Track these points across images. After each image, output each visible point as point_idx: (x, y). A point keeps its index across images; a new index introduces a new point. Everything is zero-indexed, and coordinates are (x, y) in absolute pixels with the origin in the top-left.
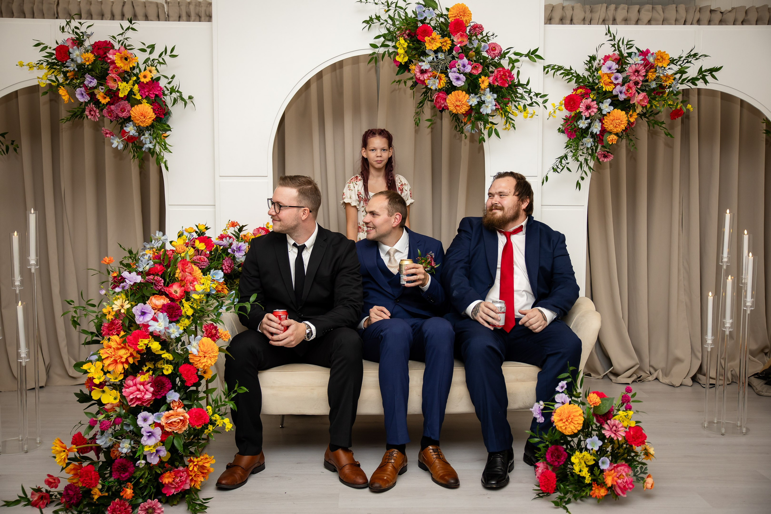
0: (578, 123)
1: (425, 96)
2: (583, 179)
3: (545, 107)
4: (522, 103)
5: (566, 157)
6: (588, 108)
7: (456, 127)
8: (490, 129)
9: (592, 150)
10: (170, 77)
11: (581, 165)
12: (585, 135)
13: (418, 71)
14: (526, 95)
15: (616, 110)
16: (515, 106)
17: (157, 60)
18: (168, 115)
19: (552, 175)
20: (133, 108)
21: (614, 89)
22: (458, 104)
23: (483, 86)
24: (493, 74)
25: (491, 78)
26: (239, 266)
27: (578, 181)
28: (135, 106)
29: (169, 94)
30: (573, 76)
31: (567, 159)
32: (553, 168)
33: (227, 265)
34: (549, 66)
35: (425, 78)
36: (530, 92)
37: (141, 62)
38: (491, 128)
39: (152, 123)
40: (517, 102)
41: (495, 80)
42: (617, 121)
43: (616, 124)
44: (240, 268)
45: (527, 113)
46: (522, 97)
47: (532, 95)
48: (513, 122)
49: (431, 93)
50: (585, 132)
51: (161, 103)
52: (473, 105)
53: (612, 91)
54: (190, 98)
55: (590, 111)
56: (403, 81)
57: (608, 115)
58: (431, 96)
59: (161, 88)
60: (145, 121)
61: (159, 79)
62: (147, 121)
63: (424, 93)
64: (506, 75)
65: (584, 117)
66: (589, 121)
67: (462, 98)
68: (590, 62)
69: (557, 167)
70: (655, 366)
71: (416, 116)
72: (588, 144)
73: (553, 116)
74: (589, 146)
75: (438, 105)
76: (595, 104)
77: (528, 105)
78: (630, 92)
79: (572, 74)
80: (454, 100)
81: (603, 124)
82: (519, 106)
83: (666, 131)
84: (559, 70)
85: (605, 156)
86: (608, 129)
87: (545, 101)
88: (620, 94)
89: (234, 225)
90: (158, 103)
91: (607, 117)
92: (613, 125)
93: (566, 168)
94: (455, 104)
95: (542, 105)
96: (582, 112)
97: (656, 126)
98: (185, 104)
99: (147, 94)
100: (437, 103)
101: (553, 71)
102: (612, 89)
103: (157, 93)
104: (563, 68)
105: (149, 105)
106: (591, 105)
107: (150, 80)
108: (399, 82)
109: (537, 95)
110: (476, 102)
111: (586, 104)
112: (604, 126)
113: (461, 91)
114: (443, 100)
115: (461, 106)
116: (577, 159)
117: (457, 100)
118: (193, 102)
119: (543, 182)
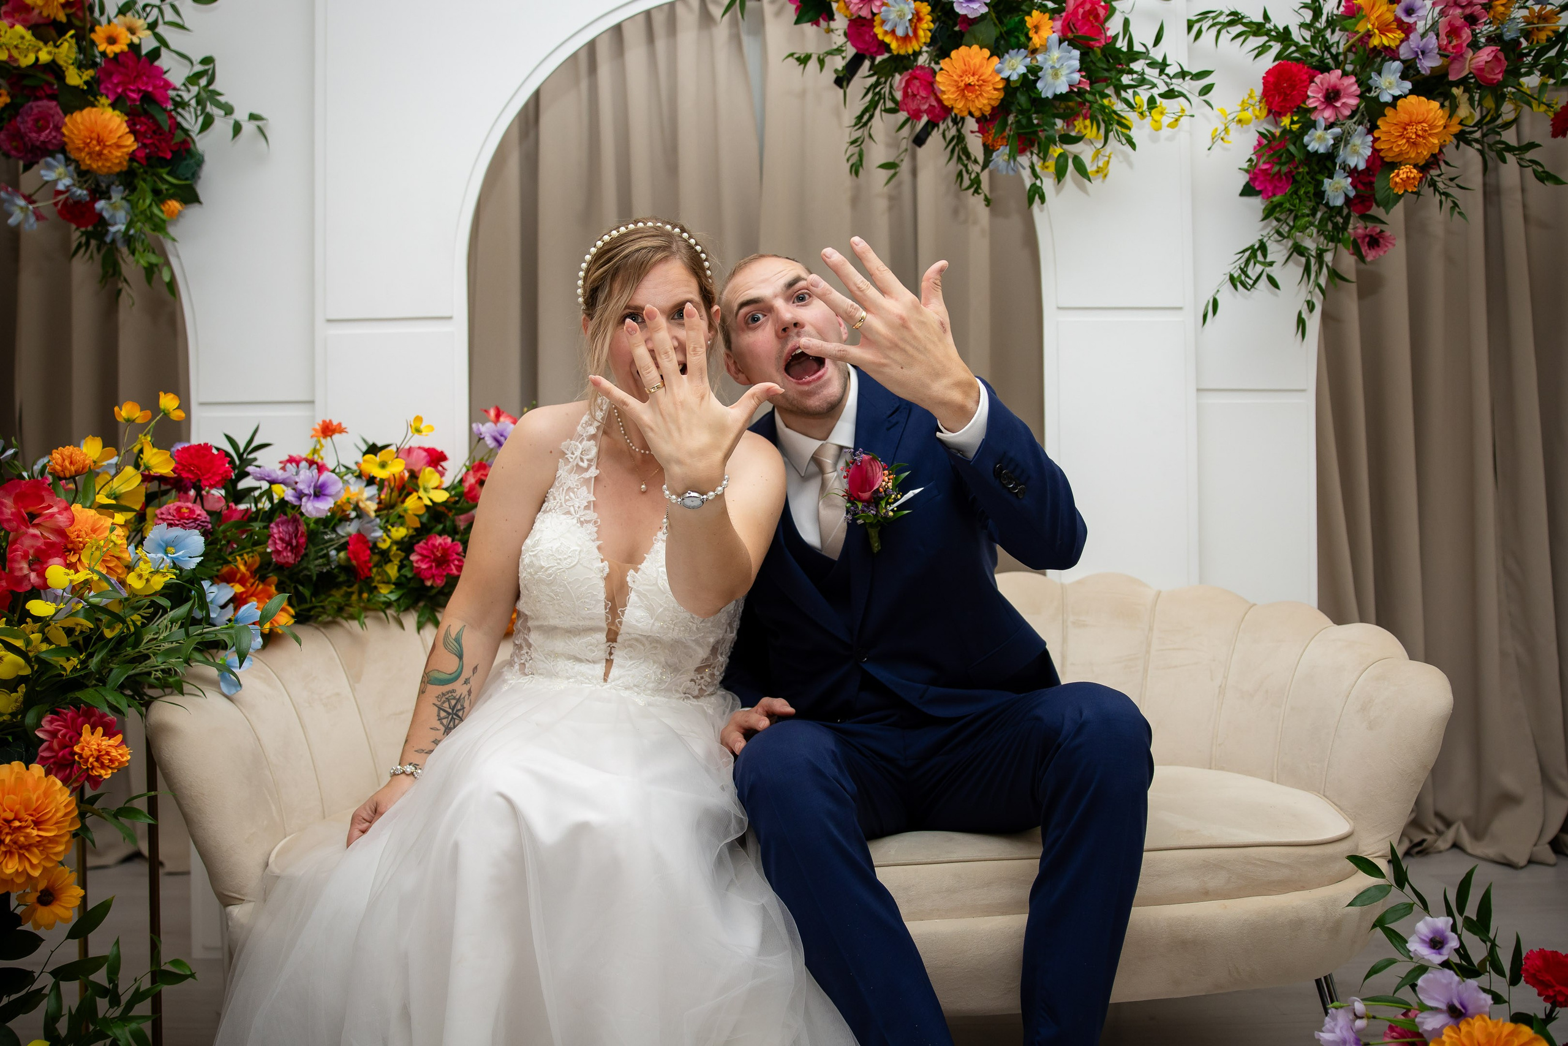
0: (1306, 139)
1: (875, 94)
2: (1311, 306)
3: (1206, 101)
4: (1144, 95)
5: (1263, 248)
6: (1332, 96)
7: (960, 175)
8: (1062, 160)
9: (1335, 225)
10: (197, 57)
11: (1307, 270)
12: (1319, 177)
15: (1413, 99)
16: (1127, 102)
17: (155, 6)
18: (192, 161)
19: (1228, 298)
20: (67, 120)
21: (1402, 41)
22: (972, 80)
23: (1036, 40)
24: (1064, 14)
25: (1058, 24)
26: (338, 550)
27: (1300, 313)
28: (74, 115)
29: (193, 102)
30: (1272, 38)
31: (1265, 256)
32: (1232, 278)
33: (281, 539)
34: (1204, 15)
35: (875, 10)
36: (1162, 66)
37: (111, 10)
38: (1063, 156)
39: (130, 167)
40: (1130, 91)
41: (1066, 28)
42: (1419, 127)
43: (1418, 136)
44: (342, 555)
45: (1162, 113)
46: (1142, 81)
47: (1171, 70)
48: (1124, 130)
49: (891, 87)
50: (1326, 163)
51: (162, 118)
52: (1014, 77)
53: (1398, 47)
54: (253, 117)
55: (1338, 104)
56: (814, 59)
57: (1389, 112)
58: (891, 93)
59: (168, 85)
60: (100, 154)
61: (155, 54)
62: (105, 152)
63: (873, 87)
64: (1097, 16)
65: (1322, 123)
66: (1337, 130)
67: (981, 66)
69: (1243, 271)
70: (1447, 814)
71: (853, 149)
72: (1336, 197)
73: (1222, 139)
74: (1339, 202)
75: (913, 106)
76: (1352, 84)
77: (1161, 95)
78: (1454, 43)
79: (1267, 33)
80: (959, 72)
81: (1376, 140)
82: (1137, 97)
83: (1540, 169)
84: (1231, 23)
85: (1375, 241)
86: (1391, 154)
87: (1206, 90)
88: (1421, 57)
89: (328, 430)
90: (153, 117)
91: (1387, 119)
92: (1408, 139)
93: (1264, 277)
94: (962, 84)
95: (1196, 99)
96: (1315, 108)
97: (1508, 156)
98: (237, 128)
99: (120, 90)
100: (909, 100)
101: (1214, 30)
102: (1398, 42)
103: (150, 89)
104: (1243, 17)
105: (117, 112)
106: (1341, 87)
107: (126, 48)
108: (803, 60)
109: (1183, 74)
110: (1022, 70)
111: (1326, 86)
112: (1377, 146)
113: (976, 48)
114: (925, 89)
115: (980, 86)
116: (1298, 250)
117: (965, 72)
118: (260, 129)
119: (1205, 317)
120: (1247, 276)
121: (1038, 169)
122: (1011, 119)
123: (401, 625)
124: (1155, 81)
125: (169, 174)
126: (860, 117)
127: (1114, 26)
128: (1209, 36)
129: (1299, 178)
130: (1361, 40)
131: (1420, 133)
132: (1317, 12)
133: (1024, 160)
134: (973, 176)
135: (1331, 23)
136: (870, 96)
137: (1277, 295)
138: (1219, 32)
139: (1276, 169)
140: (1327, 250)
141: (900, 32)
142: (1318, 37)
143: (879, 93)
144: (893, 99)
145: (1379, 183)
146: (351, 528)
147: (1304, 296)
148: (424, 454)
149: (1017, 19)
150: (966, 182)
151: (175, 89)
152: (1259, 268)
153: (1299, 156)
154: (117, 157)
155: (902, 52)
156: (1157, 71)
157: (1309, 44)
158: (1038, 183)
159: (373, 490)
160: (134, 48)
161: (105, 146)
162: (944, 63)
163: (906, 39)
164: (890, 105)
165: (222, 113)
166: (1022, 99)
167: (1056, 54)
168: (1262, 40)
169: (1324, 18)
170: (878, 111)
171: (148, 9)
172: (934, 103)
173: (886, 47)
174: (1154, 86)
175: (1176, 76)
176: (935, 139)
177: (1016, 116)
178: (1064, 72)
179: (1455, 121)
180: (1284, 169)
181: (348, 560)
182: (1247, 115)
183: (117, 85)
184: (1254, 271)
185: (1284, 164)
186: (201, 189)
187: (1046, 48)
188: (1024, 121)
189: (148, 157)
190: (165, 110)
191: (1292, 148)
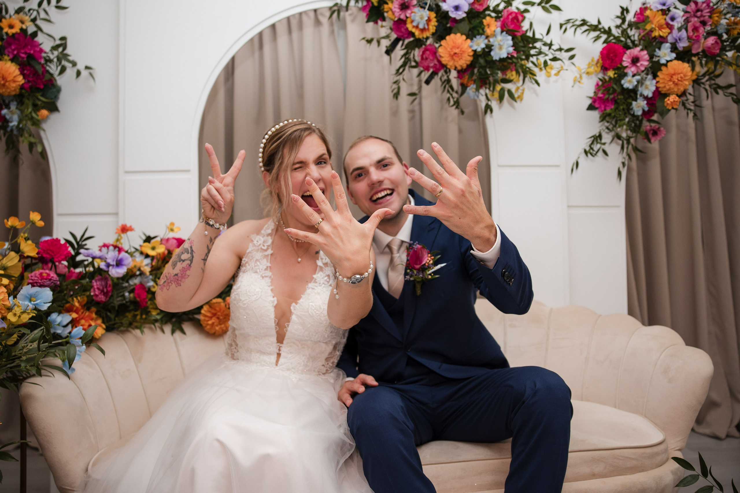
0: (623, 82)
1: (406, 59)
2: (624, 165)
3: (572, 63)
4: (542, 58)
5: (600, 136)
6: (635, 61)
7: (449, 99)
9: (635, 124)
10: (57, 36)
11: (622, 146)
12: (630, 101)
13: (397, 6)
14: (545, 49)
15: (676, 62)
16: (533, 63)
18: (54, 90)
19: (583, 161)
21: (669, 34)
22: (457, 51)
23: (488, 31)
24: (502, 19)
25: (499, 24)
27: (619, 169)
29: (55, 60)
30: (602, 32)
31: (601, 139)
32: (585, 151)
33: (98, 288)
34: (568, 21)
35: (408, 15)
36: (550, 45)
37: (11, 11)
38: (502, 90)
39: (20, 92)
40: (535, 58)
41: (504, 25)
42: (679, 76)
43: (678, 80)
44: (132, 295)
45: (551, 68)
46: (540, 53)
47: (554, 47)
48: (533, 77)
49: (414, 55)
50: (632, 93)
51: (39, 68)
52: (479, 50)
53: (667, 36)
54: (87, 68)
55: (638, 64)
56: (375, 41)
57: (664, 68)
58: (414, 58)
59: (41, 51)
61: (35, 34)
63: (405, 55)
64: (518, 20)
65: (630, 74)
66: (638, 77)
67: (462, 44)
68: (622, 13)
69: (592, 148)
71: (395, 86)
72: (638, 111)
73: (579, 82)
74: (639, 113)
75: (426, 64)
76: (645, 55)
77: (551, 60)
78: (696, 34)
79: (600, 30)
80: (450, 47)
81: (657, 82)
82: (539, 61)
83: (735, 97)
84: (582, 25)
85: (655, 133)
86: (665, 89)
87: (572, 57)
88: (678, 41)
89: (124, 229)
90: (33, 67)
91: (663, 72)
92: (674, 82)
93: (601, 151)
94: (452, 53)
95: (567, 62)
96: (627, 67)
97: (720, 91)
98: (79, 73)
99: (15, 52)
100: (424, 61)
101: (573, 28)
102: (667, 34)
103: (32, 52)
104: (587, 22)
105: (13, 64)
106: (640, 56)
107: (18, 31)
108: (370, 41)
109: (560, 49)
110: (483, 46)
111: (632, 55)
112: (658, 85)
113: (459, 35)
114: (432, 56)
115: (461, 54)
116: (618, 136)
117: (454, 47)
118: (91, 74)
119: (572, 170)
120: (593, 150)
121: (489, 96)
122: (476, 71)
123: (163, 331)
124: (547, 53)
125: (42, 96)
126: (398, 70)
127: (525, 26)
128: (570, 31)
129: (619, 101)
130: (647, 34)
131: (680, 79)
132: (624, 20)
133: (482, 91)
134: (455, 99)
135: (630, 25)
136: (403, 59)
137: (606, 159)
138: (576, 29)
139: (607, 96)
140: (632, 137)
141: (421, 26)
142: (624, 32)
143: (408, 58)
144: (415, 61)
145: (658, 104)
146: (136, 281)
147: (621, 160)
148: (175, 241)
149: (478, 21)
150: (452, 102)
151: (45, 53)
152: (599, 146)
153: (619, 90)
154: (13, 87)
155: (421, 37)
156: (547, 48)
157: (620, 35)
158: (489, 103)
159: (148, 261)
160: (23, 31)
161: (6, 81)
162: (443, 42)
163: (423, 30)
164: (413, 64)
165: (70, 65)
166: (482, 61)
167: (499, 38)
168: (597, 33)
169: (627, 23)
170: (407, 67)
171: (31, 11)
172: (436, 63)
173: (412, 34)
174: (546, 55)
175: (557, 50)
176: (436, 81)
177: (478, 70)
178: (505, 47)
179: (695, 73)
180: (611, 97)
181: (135, 298)
182: (591, 70)
183: (14, 50)
184: (596, 147)
185: (610, 94)
186: (60, 104)
187: (494, 35)
188: (483, 72)
189: (31, 88)
190: (40, 63)
191: (615, 86)
